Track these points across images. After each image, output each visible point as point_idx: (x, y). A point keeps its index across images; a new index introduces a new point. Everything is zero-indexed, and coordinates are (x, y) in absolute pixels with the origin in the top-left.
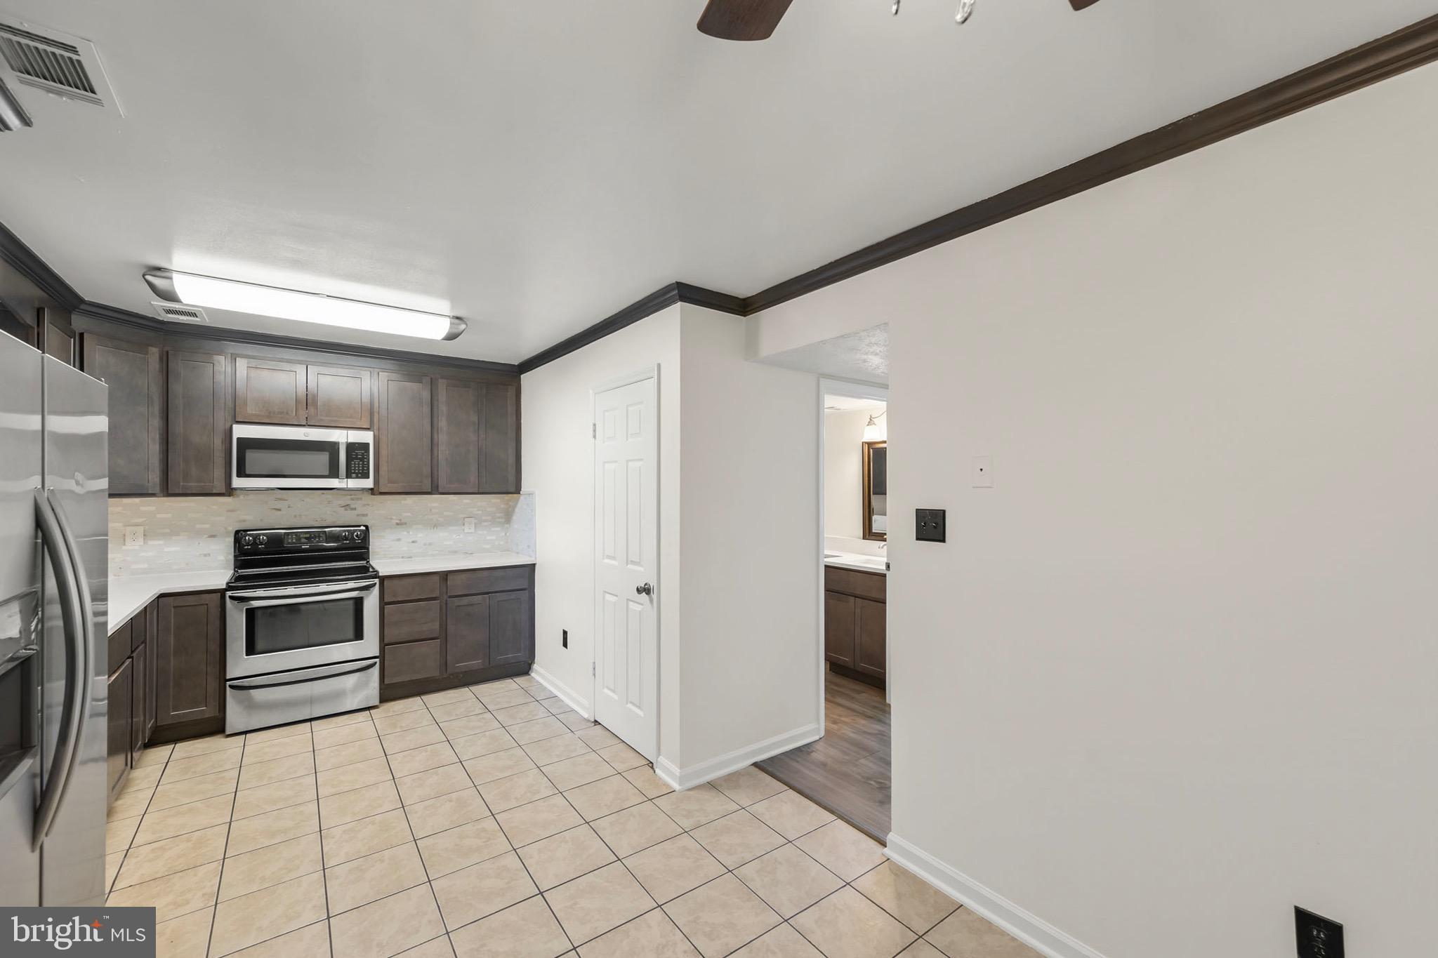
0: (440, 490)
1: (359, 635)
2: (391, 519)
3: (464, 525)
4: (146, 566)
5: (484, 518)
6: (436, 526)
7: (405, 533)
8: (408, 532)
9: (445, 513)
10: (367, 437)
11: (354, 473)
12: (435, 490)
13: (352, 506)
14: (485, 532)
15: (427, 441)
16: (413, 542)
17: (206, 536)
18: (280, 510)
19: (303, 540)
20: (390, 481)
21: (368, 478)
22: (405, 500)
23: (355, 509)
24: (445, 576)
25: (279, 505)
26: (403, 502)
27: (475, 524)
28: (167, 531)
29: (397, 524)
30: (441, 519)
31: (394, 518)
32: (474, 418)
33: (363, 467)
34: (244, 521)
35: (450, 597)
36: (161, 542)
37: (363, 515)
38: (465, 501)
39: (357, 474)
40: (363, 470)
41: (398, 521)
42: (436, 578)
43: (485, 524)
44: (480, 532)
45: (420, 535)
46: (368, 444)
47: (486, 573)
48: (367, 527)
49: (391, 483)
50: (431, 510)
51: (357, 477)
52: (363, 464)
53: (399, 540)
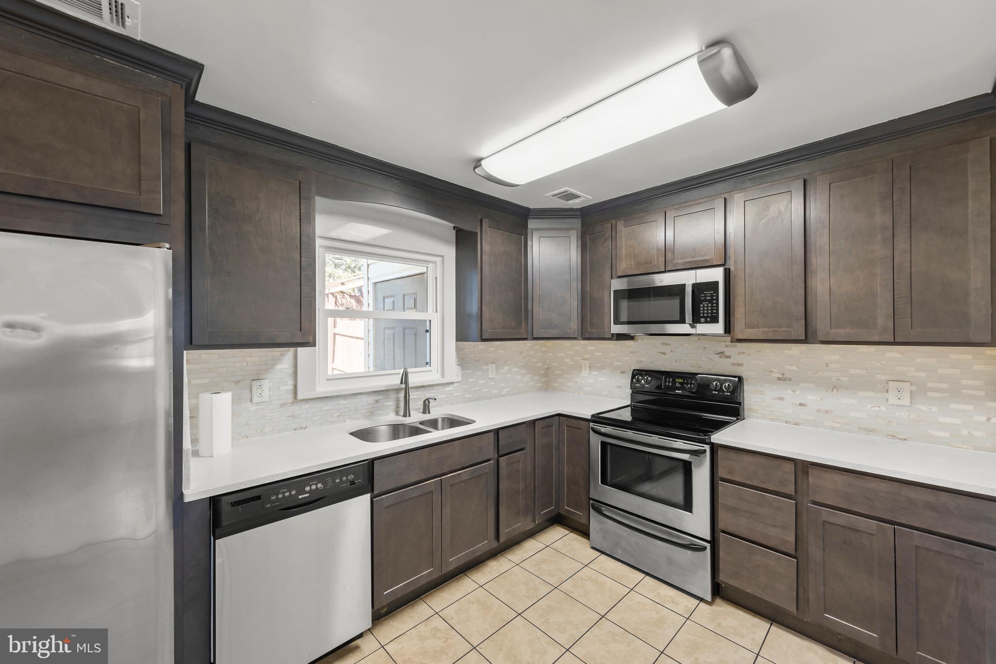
0: (821, 337)
1: (687, 505)
2: (771, 372)
3: (887, 391)
4: (590, 389)
5: (929, 385)
6: (835, 387)
7: (790, 391)
8: (794, 391)
9: (852, 371)
10: (716, 275)
11: (703, 317)
12: (808, 337)
13: (727, 354)
14: (935, 409)
15: (799, 269)
16: (801, 405)
17: (619, 372)
18: (665, 354)
19: (678, 385)
20: (748, 326)
21: (718, 322)
22: (790, 349)
23: (730, 357)
24: (803, 468)
25: (664, 349)
26: (787, 352)
27: (911, 392)
28: (600, 365)
29: (779, 379)
30: (845, 379)
31: (775, 370)
32: (882, 218)
33: (712, 310)
34: (641, 362)
35: (815, 503)
36: (597, 373)
37: (739, 365)
38: (888, 355)
39: (706, 318)
40: (712, 313)
41: (780, 376)
42: (790, 467)
43: (930, 394)
44: (924, 408)
45: (809, 397)
46: (716, 284)
47: (884, 486)
48: (740, 379)
49: (750, 328)
50: (827, 365)
51: (706, 322)
52: (712, 306)
53: (782, 399)
